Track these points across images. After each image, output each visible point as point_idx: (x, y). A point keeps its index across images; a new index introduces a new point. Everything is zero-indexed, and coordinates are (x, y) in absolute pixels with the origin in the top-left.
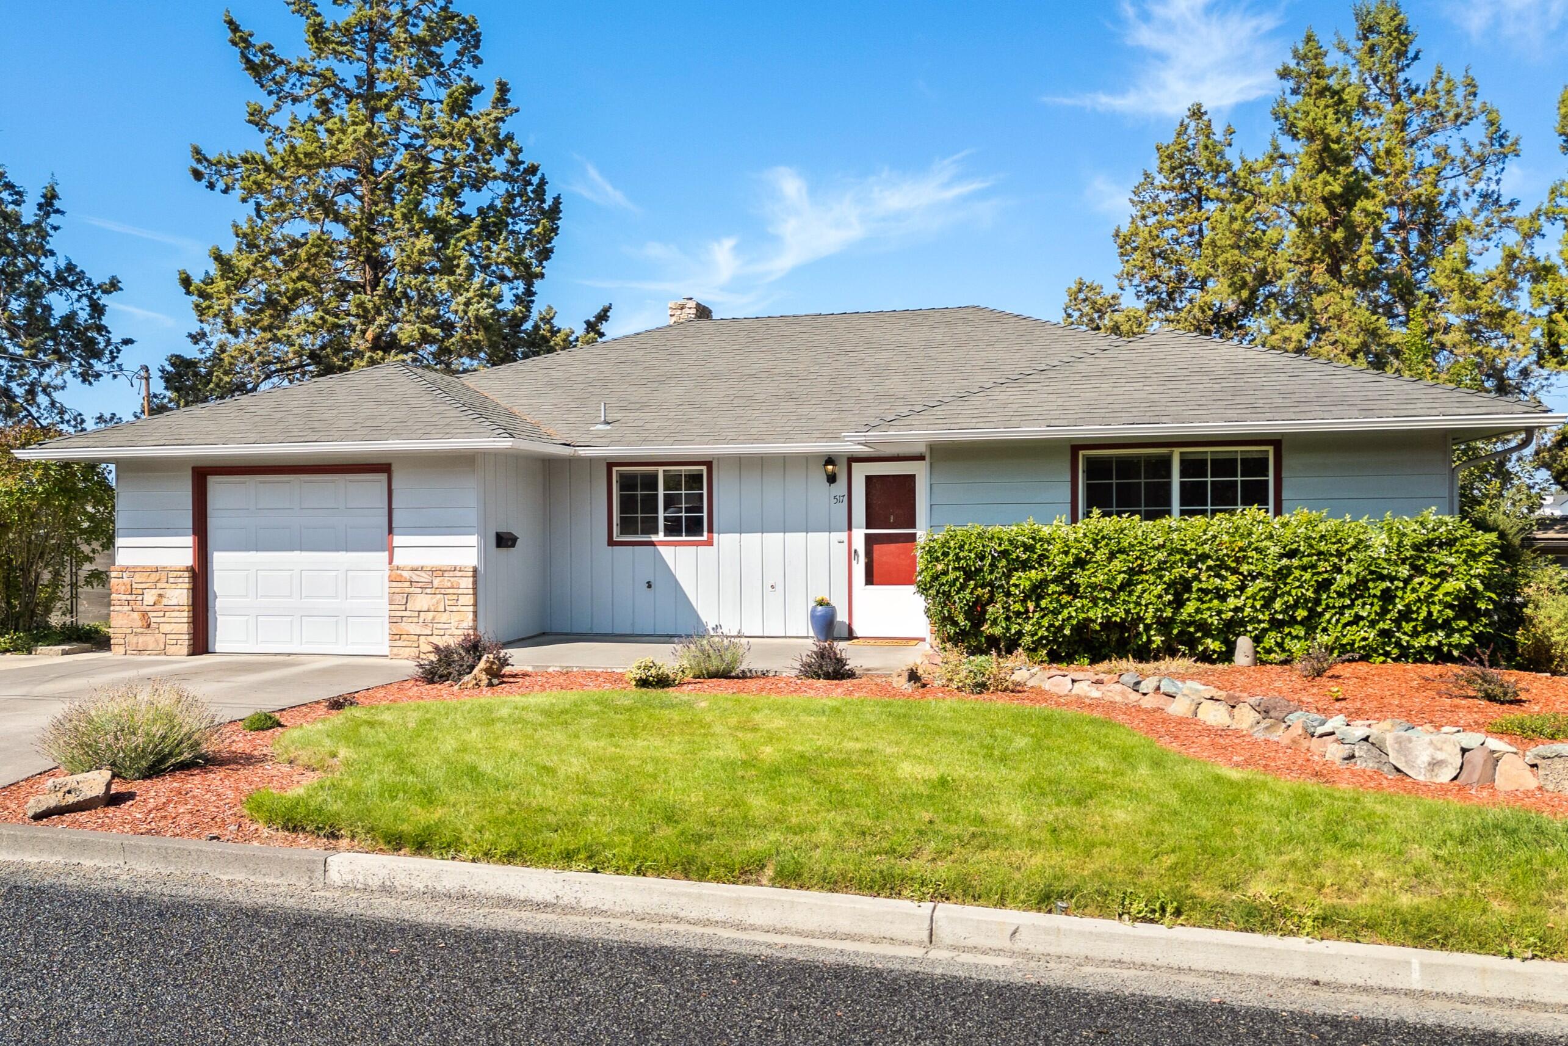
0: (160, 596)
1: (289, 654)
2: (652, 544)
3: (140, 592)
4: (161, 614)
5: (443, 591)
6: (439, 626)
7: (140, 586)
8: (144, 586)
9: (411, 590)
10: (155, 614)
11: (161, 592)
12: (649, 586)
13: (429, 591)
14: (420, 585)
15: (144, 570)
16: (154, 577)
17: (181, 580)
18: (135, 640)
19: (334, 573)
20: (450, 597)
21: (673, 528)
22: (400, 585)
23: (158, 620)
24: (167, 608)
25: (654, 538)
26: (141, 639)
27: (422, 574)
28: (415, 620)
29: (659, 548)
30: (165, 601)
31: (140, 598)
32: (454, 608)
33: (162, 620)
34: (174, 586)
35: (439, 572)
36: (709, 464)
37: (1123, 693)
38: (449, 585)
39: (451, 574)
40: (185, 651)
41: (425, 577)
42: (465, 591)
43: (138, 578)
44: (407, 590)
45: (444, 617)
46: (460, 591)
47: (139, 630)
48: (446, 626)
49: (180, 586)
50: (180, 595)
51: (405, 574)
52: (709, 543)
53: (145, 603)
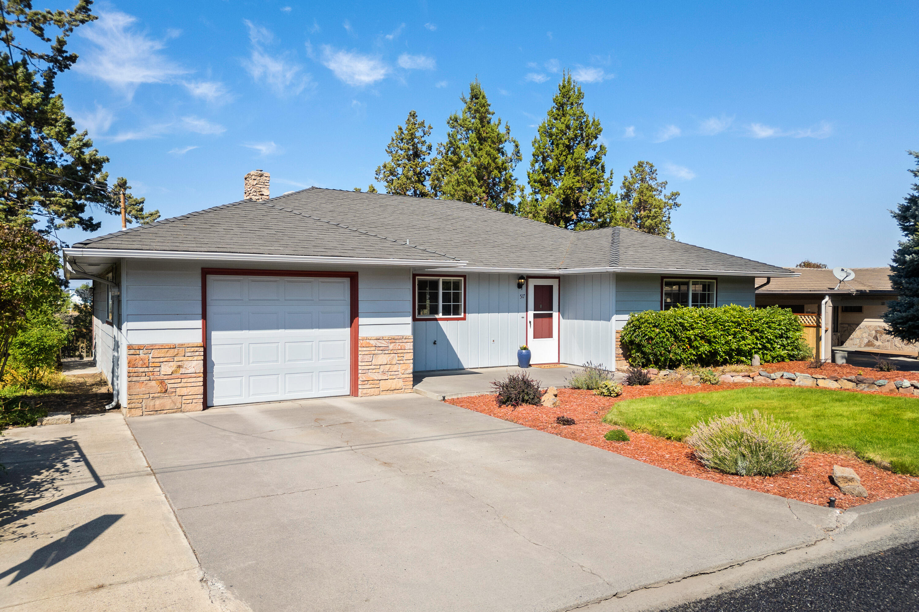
0: (179, 367)
1: (280, 401)
2: (436, 320)
3: (158, 364)
4: (179, 380)
5: (395, 352)
6: (392, 373)
7: (157, 360)
8: (161, 360)
9: (376, 352)
10: (173, 381)
11: (180, 363)
12: (435, 343)
13: (387, 352)
14: (381, 348)
15: (161, 347)
16: (172, 352)
17: (197, 353)
18: (152, 403)
19: (310, 343)
20: (399, 355)
21: (446, 311)
22: (368, 349)
23: (175, 386)
24: (183, 376)
25: (437, 316)
26: (158, 402)
27: (383, 342)
28: (377, 371)
29: (439, 322)
30: (182, 371)
31: (158, 369)
32: (402, 362)
33: (180, 385)
34: (190, 358)
35: (393, 340)
36: (464, 276)
37: (765, 380)
38: (399, 347)
39: (401, 341)
40: (202, 407)
41: (383, 343)
42: (409, 351)
43: (155, 353)
44: (373, 352)
45: (395, 368)
46: (405, 351)
47: (156, 395)
48: (397, 373)
49: (196, 358)
50: (196, 365)
51: (372, 342)
52: (464, 319)
53: (162, 373)
